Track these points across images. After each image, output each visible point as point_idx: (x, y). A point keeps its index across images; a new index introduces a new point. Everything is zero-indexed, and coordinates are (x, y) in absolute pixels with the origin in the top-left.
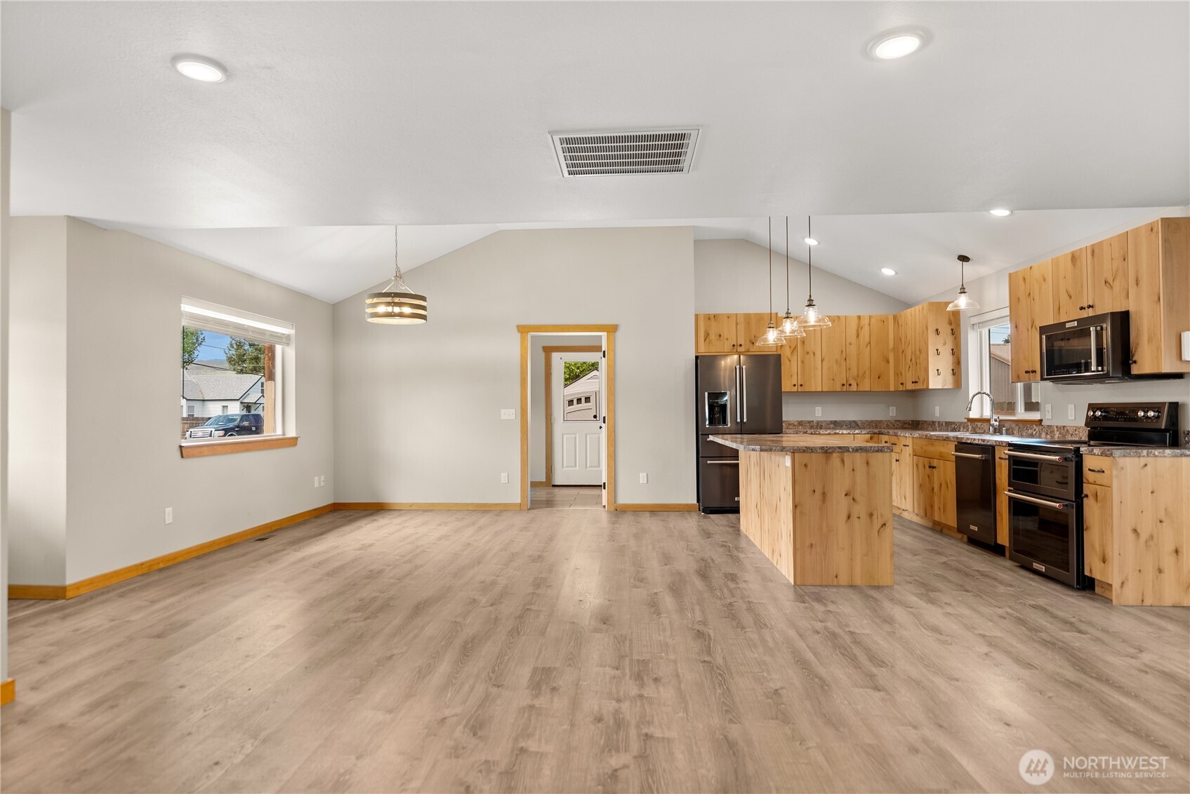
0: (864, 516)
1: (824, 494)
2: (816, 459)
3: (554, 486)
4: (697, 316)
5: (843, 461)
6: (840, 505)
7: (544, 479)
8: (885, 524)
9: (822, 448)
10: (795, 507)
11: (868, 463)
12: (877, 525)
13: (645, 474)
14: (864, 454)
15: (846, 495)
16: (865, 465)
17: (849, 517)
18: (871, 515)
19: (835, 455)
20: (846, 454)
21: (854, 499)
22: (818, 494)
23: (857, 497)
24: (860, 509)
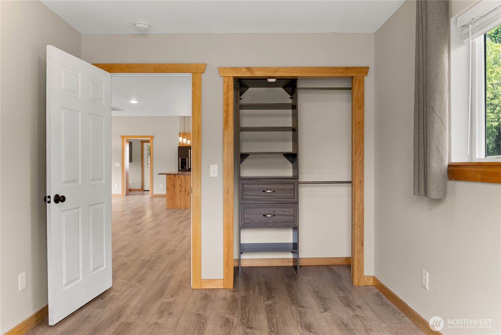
0: (184, 191)
1: (174, 185)
2: (172, 176)
3: (144, 191)
4: (180, 133)
5: (179, 177)
6: (178, 188)
7: (140, 188)
8: (189, 193)
9: (174, 174)
10: (167, 189)
11: (185, 178)
12: (187, 193)
13: (162, 185)
14: (184, 176)
15: (180, 186)
16: (184, 178)
17: (180, 191)
18: (186, 191)
19: (177, 176)
20: (180, 175)
21: (181, 187)
22: (173, 185)
23: (182, 186)
24: (183, 189)
